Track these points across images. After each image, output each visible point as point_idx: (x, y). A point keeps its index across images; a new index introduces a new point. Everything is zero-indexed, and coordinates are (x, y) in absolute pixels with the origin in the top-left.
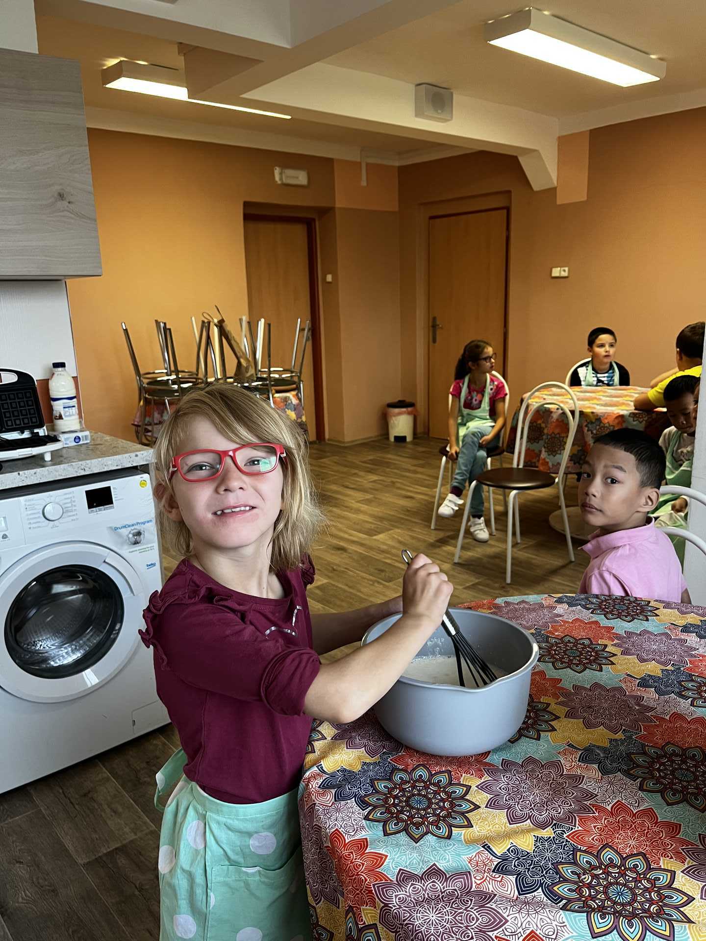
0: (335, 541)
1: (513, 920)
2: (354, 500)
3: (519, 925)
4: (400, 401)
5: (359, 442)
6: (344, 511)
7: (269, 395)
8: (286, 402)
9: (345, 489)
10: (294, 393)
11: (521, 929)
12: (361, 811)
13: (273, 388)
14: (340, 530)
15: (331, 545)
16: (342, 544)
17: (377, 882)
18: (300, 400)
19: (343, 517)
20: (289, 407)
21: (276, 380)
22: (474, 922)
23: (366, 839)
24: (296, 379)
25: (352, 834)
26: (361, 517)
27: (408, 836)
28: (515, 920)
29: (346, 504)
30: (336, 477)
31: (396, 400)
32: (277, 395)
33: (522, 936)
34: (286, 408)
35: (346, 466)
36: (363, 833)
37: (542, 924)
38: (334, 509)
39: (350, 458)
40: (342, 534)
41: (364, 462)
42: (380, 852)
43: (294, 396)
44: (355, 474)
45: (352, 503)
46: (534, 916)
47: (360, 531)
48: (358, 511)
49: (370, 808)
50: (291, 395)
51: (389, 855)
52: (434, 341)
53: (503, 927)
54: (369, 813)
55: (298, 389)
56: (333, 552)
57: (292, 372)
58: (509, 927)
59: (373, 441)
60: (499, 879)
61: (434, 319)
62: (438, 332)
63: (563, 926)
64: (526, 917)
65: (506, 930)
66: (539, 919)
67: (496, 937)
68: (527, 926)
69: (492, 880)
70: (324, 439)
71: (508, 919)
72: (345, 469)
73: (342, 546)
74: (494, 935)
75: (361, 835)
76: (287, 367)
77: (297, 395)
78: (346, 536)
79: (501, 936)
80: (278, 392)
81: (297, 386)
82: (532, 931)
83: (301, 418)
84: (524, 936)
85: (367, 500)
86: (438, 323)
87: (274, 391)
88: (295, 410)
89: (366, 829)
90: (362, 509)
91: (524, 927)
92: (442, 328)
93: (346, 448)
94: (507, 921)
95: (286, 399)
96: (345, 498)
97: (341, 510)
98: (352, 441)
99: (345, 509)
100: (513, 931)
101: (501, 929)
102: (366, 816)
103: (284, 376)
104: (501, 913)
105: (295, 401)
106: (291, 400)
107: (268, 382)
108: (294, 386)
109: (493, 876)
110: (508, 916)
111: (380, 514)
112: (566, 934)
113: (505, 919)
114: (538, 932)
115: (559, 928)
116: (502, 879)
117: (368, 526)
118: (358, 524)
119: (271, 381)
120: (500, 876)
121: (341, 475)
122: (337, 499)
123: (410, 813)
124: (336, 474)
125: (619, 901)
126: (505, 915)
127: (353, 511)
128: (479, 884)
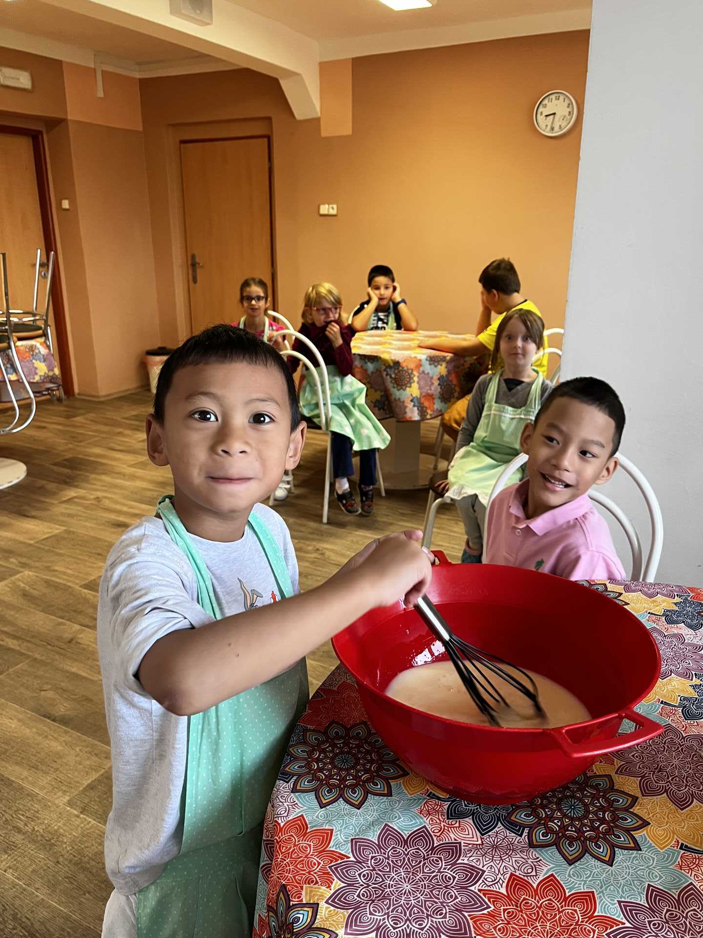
0: (113, 517)
1: (489, 869)
2: (124, 464)
3: (497, 872)
4: (160, 348)
5: (116, 396)
6: (117, 478)
7: (9, 344)
8: (33, 351)
9: (110, 451)
10: (42, 340)
11: (500, 875)
12: (286, 784)
13: (14, 334)
14: (116, 502)
15: (108, 522)
16: (122, 519)
17: (332, 864)
18: (48, 347)
19: (116, 486)
20: (36, 357)
21: (16, 324)
22: (452, 881)
23: (302, 816)
24: (41, 324)
25: (286, 815)
26: (138, 484)
27: (347, 803)
28: (491, 868)
29: (118, 470)
30: (96, 439)
31: (156, 347)
32: (19, 343)
33: (503, 882)
34: (33, 359)
35: (106, 424)
36: (297, 810)
37: (519, 865)
38: (104, 477)
39: (110, 414)
40: (118, 507)
41: (127, 418)
42: (324, 828)
43: (41, 344)
44: (119, 433)
45: (124, 468)
46: (507, 859)
47: (141, 502)
48: (133, 477)
49: (295, 778)
50: (37, 343)
51: (334, 828)
52: (195, 280)
53: (482, 879)
54: (295, 784)
55: (45, 335)
56: (113, 530)
57: (34, 315)
58: (488, 876)
59: (133, 394)
60: (457, 825)
61: (193, 257)
62: (199, 271)
63: (539, 861)
64: (500, 864)
65: (486, 880)
66: (514, 862)
67: (480, 890)
68: (505, 870)
69: (451, 828)
70: (73, 395)
71: (484, 869)
72: (106, 429)
73: (122, 522)
74: (477, 888)
75: (295, 813)
76: (27, 310)
77: (45, 342)
78: (125, 509)
79: (483, 888)
80: (20, 339)
81: (43, 331)
82: (512, 875)
83: (53, 370)
84: (506, 881)
85: (142, 463)
86: (197, 260)
87: (15, 339)
88: (45, 361)
89: (299, 804)
90: (137, 474)
91: (502, 873)
92: (202, 267)
93: (102, 403)
94: (484, 872)
95: (32, 348)
96: (114, 463)
97: (112, 478)
98: (109, 395)
99: (117, 475)
100: (493, 879)
101: (481, 881)
102: (293, 789)
103: (24, 320)
104: (476, 865)
105: (43, 351)
106: (38, 349)
107: (7, 327)
108: (40, 332)
109: (450, 823)
110: (483, 867)
111: (161, 479)
112: (544, 868)
113: (481, 870)
114: (517, 874)
115: (535, 863)
116: (459, 824)
117: (149, 494)
118: (136, 493)
119: (10, 326)
120: (456, 822)
121: (104, 435)
122: (103, 464)
123: (341, 776)
124: (96, 434)
125: (575, 816)
126: (480, 867)
127: (127, 477)
128: (439, 836)
